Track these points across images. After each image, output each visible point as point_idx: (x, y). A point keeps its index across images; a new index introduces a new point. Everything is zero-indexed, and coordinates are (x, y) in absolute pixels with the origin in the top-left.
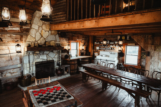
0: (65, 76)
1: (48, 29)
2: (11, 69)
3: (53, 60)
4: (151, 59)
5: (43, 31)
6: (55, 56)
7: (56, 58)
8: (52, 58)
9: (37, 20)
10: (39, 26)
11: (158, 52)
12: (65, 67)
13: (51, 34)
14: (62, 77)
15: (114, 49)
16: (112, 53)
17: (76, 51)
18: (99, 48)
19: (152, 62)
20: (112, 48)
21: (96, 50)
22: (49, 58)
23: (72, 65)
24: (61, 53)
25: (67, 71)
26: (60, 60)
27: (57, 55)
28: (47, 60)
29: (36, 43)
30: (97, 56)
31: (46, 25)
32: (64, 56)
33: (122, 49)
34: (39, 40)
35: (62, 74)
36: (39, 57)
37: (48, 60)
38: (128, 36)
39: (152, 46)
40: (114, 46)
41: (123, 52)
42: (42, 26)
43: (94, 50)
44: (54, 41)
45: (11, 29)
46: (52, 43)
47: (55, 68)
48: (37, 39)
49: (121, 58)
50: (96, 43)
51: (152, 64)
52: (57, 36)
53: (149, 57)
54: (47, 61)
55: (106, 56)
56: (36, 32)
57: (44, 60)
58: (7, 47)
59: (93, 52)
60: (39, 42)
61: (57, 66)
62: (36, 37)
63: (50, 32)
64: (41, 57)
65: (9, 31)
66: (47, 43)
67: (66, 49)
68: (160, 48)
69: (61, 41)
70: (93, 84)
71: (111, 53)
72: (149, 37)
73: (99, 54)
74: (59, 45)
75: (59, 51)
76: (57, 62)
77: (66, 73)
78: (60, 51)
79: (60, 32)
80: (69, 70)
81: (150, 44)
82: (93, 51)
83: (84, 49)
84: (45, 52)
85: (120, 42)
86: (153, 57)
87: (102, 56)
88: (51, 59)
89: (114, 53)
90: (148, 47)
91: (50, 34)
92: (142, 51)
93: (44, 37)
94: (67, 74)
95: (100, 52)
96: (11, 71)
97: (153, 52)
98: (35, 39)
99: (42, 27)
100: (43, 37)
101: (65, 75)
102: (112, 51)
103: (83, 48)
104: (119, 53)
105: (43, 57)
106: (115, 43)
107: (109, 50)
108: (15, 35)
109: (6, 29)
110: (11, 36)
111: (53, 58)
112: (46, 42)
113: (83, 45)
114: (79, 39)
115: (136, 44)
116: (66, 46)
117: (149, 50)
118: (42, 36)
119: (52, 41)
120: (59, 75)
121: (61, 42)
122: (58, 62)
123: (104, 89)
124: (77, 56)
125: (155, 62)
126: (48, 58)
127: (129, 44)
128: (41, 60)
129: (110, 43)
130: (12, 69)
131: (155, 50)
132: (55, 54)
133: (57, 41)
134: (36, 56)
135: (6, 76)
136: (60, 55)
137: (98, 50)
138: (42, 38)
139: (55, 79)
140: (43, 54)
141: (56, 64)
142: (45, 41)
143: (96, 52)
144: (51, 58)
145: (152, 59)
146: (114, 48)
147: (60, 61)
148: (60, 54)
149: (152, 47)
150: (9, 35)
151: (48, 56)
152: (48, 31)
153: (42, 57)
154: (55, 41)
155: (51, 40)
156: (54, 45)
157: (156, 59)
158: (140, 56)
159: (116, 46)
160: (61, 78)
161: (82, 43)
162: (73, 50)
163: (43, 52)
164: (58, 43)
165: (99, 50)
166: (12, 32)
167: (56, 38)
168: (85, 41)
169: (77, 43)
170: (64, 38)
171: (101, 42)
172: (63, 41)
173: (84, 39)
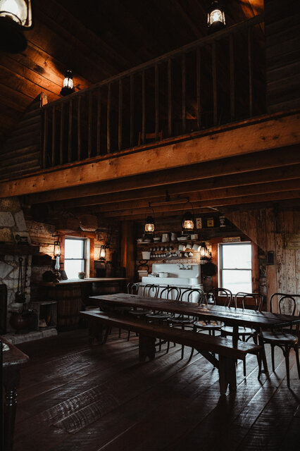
0: (39, 333)
3: (5, 285)
4: (279, 272)
6: (12, 274)
7: (13, 279)
8: (2, 280)
11: (293, 251)
12: (41, 306)
13: (1, 208)
14: (27, 336)
15: (191, 254)
16: (186, 267)
17: (81, 263)
18: (151, 254)
19: (282, 279)
20: (183, 253)
21: (144, 262)
23: (64, 301)
24: (30, 264)
25: (49, 318)
26: (26, 287)
27: (17, 272)
30: (143, 278)
32: (41, 276)
33: (211, 254)
35: (31, 327)
38: (221, 217)
39: (277, 235)
40: (188, 246)
41: (214, 262)
43: (138, 264)
44: (9, 230)
46: (3, 236)
47: (9, 309)
49: (209, 279)
50: (140, 241)
51: (283, 285)
52: (20, 216)
53: (273, 267)
55: (170, 275)
59: (133, 268)
61: (17, 305)
67: (49, 254)
68: (295, 240)
69: (33, 230)
70: (118, 350)
71: (181, 266)
72: (267, 213)
73: (150, 273)
74: (23, 240)
75: (23, 258)
76: (16, 291)
77: (44, 325)
78: (27, 260)
79: (30, 207)
80: (55, 317)
81: (272, 232)
82: (135, 266)
83: (108, 259)
85: (188, 222)
86: (282, 266)
87: (158, 276)
89: (190, 267)
90: (267, 241)
92: (261, 257)
94: (46, 328)
95: (153, 265)
97: (280, 253)
101: (41, 329)
102: (185, 261)
103: (103, 255)
104: (202, 266)
106: (190, 237)
107: (177, 258)
111: (5, 279)
113: (103, 247)
114: (87, 228)
115: (244, 239)
116: (48, 248)
117: (271, 247)
119: (2, 228)
120: (19, 330)
121: (33, 235)
122: (18, 292)
123: (147, 359)
124: (82, 275)
125: (289, 278)
127: (226, 239)
129: (179, 239)
131: (284, 247)
132: (10, 269)
133: (20, 229)
136: (26, 269)
137: (147, 260)
141: (10, 297)
143: (144, 268)
145: (282, 272)
146: (188, 253)
147: (28, 290)
148: (29, 268)
149: (278, 240)
154: (11, 228)
155: (1, 225)
156: (7, 240)
157: (291, 272)
158: (255, 270)
159: (195, 246)
160: (26, 339)
161: (100, 240)
162: (72, 259)
164: (21, 234)
165: (151, 262)
167: (16, 220)
168: (109, 236)
169: (84, 241)
170: (42, 224)
171: (155, 239)
172: (39, 231)
173: (104, 229)
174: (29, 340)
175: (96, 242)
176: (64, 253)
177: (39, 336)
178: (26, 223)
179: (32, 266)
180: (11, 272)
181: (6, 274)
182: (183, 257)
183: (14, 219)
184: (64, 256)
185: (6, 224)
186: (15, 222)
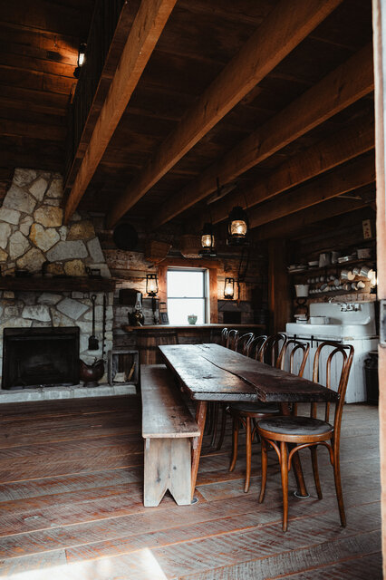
0: (109, 389)
1: (55, 220)
3: (78, 328)
5: (38, 228)
6: (87, 315)
7: (87, 321)
8: (74, 321)
9: (17, 194)
10: (22, 213)
13: (69, 237)
15: (360, 284)
20: (350, 284)
21: (302, 302)
22: (58, 320)
24: (111, 304)
25: (132, 372)
28: (52, 324)
29: (11, 265)
31: (50, 208)
34: (21, 257)
36: (20, 311)
37: (56, 326)
40: (356, 272)
42: (34, 211)
44: (80, 262)
46: (75, 268)
48: (13, 254)
50: (292, 268)
52: (95, 245)
54: (53, 328)
56: (12, 232)
57: (40, 325)
60: (21, 263)
62: (11, 246)
63: (64, 230)
64: (26, 314)
66: (51, 268)
69: (119, 261)
75: (101, 294)
76: (90, 335)
77: (122, 379)
78: (105, 298)
84: (44, 298)
88: (67, 323)
89: (357, 307)
91: (64, 239)
93: (42, 248)
94: (122, 384)
95: (311, 305)
98: (6, 255)
99: (32, 216)
100: (37, 248)
101: (113, 384)
102: (352, 296)
103: (230, 291)
105: (34, 313)
106: (357, 255)
111: (79, 320)
112: (47, 263)
113: (230, 280)
118: (32, 245)
119: (72, 260)
122: (93, 336)
124: (192, 320)
126: (54, 318)
128: (28, 324)
129: (340, 260)
132: (85, 308)
133: (95, 261)
134: (7, 310)
136: (106, 310)
137: (303, 298)
138: (34, 250)
140: (36, 304)
141: (84, 343)
142: (43, 260)
143: (302, 311)
144: (68, 321)
146: (357, 283)
147: (109, 336)
148: (110, 308)
151: (57, 313)
152: (57, 229)
153: (31, 312)
154: (83, 260)
155: (70, 257)
156: (79, 274)
159: (363, 269)
160: (90, 393)
161: (228, 271)
163: (34, 298)
165: (308, 301)
167: (90, 249)
168: (244, 264)
169: (204, 272)
170: (132, 253)
171: (311, 264)
172: (129, 261)
173: (236, 254)
174: (93, 395)
175: (221, 274)
176: (166, 290)
177: (108, 392)
178: (103, 252)
179: (114, 307)
180: (86, 312)
181: (79, 314)
182: (352, 291)
183: (87, 249)
184: (166, 294)
185: (77, 256)
186: (89, 252)
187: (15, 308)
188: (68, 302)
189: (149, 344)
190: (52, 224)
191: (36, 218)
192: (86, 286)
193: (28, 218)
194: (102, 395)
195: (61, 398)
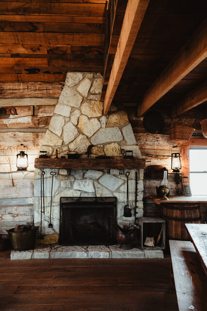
0: (141, 252)
1: (97, 112)
2: (13, 206)
3: (116, 198)
5: (84, 119)
7: (124, 192)
8: (112, 193)
9: (68, 93)
10: (72, 108)
12: (143, 223)
13: (108, 125)
22: (100, 192)
23: (174, 222)
24: (142, 178)
25: (159, 238)
26: (137, 201)
28: (95, 195)
29: (65, 148)
31: (93, 102)
34: (72, 141)
36: (72, 184)
37: (98, 196)
42: (81, 105)
44: (116, 145)
45: (14, 121)
46: (112, 150)
47: (120, 221)
48: (67, 141)
52: (128, 130)
54: (96, 198)
56: (65, 122)
57: (86, 195)
58: (7, 159)
60: (72, 147)
62: (65, 134)
63: (104, 119)
64: (76, 186)
65: (11, 127)
66: (94, 150)
69: (148, 142)
74: (130, 154)
76: (125, 204)
78: (137, 174)
79: (142, 119)
84: (89, 174)
88: (106, 194)
91: (104, 126)
93: (88, 134)
96: (13, 210)
98: (61, 141)
99: (80, 109)
100: (83, 134)
105: (82, 186)
108: (23, 133)
109: (5, 121)
110: (15, 135)
111: (116, 191)
112: (91, 147)
118: (80, 132)
119: (110, 143)
122: (128, 205)
126: (97, 189)
128: (77, 194)
130: (15, 207)
132: (121, 182)
133: (128, 143)
134: (62, 183)
135: (2, 219)
136: (137, 183)
138: (81, 136)
139: (102, 253)
140: (84, 178)
142: (88, 144)
144: (108, 192)
147: (140, 204)
148: (141, 182)
150: (10, 133)
151: (99, 186)
152: (98, 118)
153: (79, 185)
154: (119, 143)
155: (108, 141)
156: (116, 154)
160: (125, 255)
163: (82, 174)
166: (16, 127)
167: (124, 134)
170: (159, 135)
172: (156, 143)
174: (127, 257)
176: (189, 166)
177: (140, 255)
178: (135, 136)
179: (144, 180)
180: (121, 186)
181: (116, 187)
183: (122, 134)
184: (188, 169)
185: (114, 139)
186: (123, 137)
187: (68, 182)
188: (107, 176)
189: (174, 215)
190: (94, 115)
191: (83, 111)
192: (122, 165)
193: (77, 112)
194: (135, 257)
195: (102, 257)
